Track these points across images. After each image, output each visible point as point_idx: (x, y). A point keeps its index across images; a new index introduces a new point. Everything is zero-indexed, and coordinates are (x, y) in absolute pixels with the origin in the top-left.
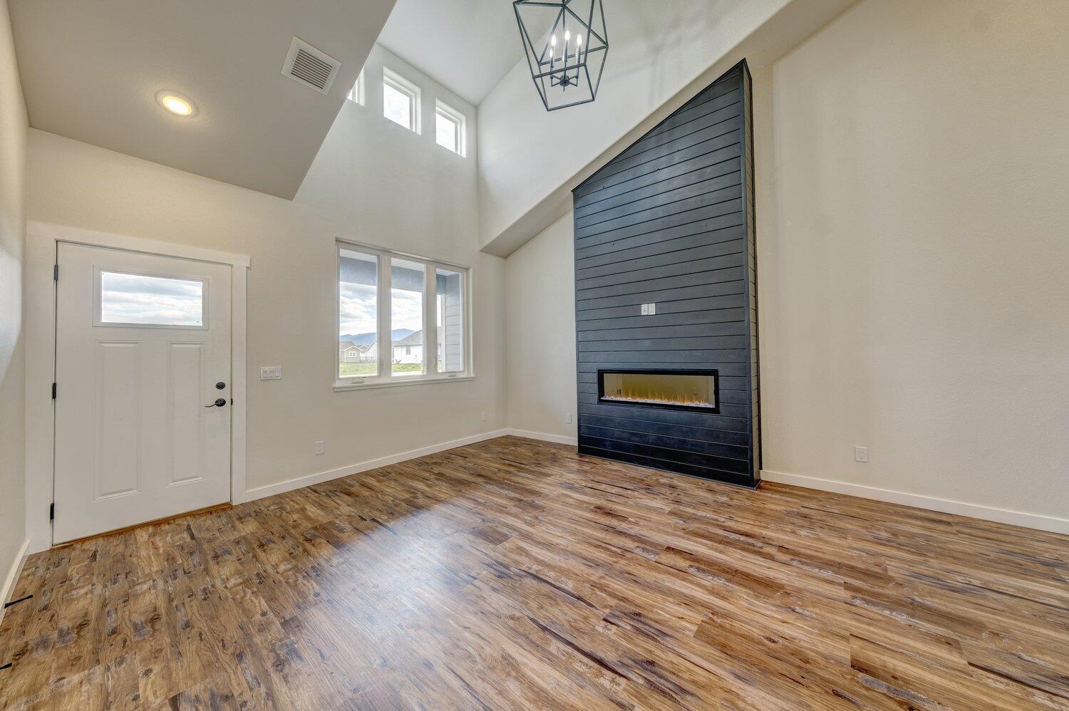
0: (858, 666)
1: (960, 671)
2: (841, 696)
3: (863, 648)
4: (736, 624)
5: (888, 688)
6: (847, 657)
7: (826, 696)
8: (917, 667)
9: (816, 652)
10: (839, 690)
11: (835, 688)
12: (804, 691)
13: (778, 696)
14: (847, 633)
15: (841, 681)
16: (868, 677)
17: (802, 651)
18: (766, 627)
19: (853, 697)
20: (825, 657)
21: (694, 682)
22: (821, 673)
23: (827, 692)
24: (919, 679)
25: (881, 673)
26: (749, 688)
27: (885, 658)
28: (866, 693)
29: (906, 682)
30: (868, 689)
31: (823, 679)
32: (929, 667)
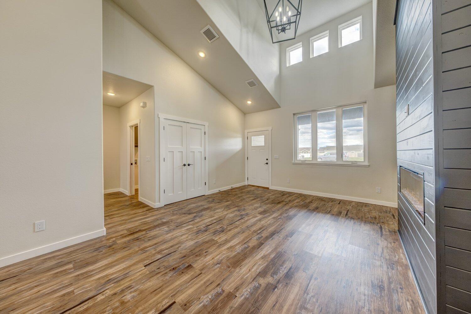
0: (190, 266)
1: (174, 295)
2: (184, 257)
3: (195, 272)
4: (215, 248)
5: (181, 268)
6: (195, 265)
7: (185, 254)
8: (183, 282)
9: (199, 260)
10: (185, 258)
11: (186, 257)
12: (189, 251)
13: (190, 246)
14: (203, 272)
15: (188, 259)
16: (186, 266)
17: (200, 257)
18: (212, 253)
19: (182, 259)
20: (196, 261)
21: (199, 236)
22: (192, 257)
23: (186, 255)
24: (179, 279)
25: (185, 271)
26: (194, 242)
27: (190, 275)
28: (182, 262)
29: (180, 275)
30: (183, 264)
31: (190, 256)
32: (181, 285)
